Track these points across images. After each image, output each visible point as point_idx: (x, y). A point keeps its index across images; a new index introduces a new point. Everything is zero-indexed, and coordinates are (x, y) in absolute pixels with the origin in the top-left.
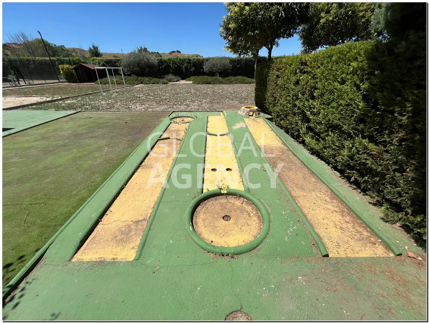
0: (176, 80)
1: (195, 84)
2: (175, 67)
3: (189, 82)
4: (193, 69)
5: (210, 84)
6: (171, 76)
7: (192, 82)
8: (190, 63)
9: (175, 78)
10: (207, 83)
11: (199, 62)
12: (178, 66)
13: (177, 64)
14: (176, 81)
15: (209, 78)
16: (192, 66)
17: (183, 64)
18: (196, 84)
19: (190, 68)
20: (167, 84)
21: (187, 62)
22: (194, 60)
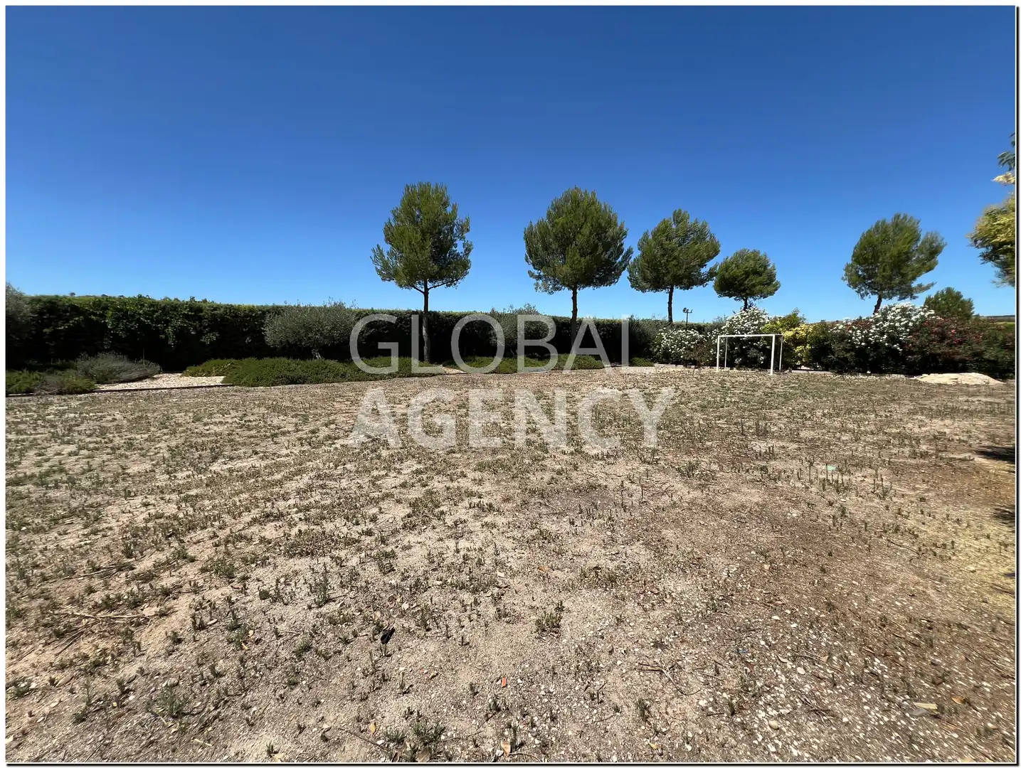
0: (135, 375)
1: (240, 385)
2: (127, 330)
3: (204, 381)
4: (210, 338)
5: (303, 383)
6: (108, 362)
7: (218, 380)
8: (200, 319)
9: (136, 368)
10: (293, 381)
11: (236, 316)
12: (145, 327)
13: (138, 321)
14: (140, 379)
15: (297, 366)
16: (205, 327)
17: (167, 322)
18: (245, 384)
19: (200, 334)
20: (92, 391)
21: (187, 317)
22: (215, 309)
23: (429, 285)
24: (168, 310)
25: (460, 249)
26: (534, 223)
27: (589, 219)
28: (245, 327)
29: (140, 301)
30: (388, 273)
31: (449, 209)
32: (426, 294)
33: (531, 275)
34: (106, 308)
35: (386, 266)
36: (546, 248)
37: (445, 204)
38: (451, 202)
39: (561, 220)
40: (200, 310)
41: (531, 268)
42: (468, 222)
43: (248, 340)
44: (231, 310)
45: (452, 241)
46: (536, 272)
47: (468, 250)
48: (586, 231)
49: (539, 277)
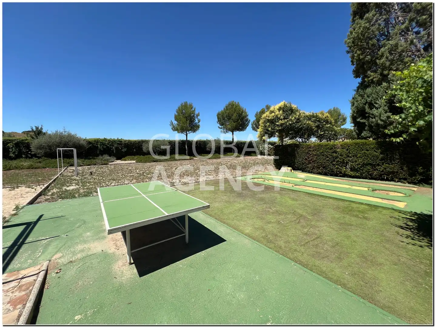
2: (104, 148)
3: (130, 162)
4: (124, 150)
6: (106, 157)
8: (122, 144)
9: (112, 158)
11: (131, 143)
12: (108, 147)
13: (106, 145)
16: (123, 147)
17: (113, 145)
18: (143, 162)
19: (122, 149)
20: (107, 164)
21: (118, 144)
22: (125, 141)
23: (188, 133)
24: (113, 142)
25: (197, 121)
26: (220, 111)
27: (236, 111)
28: (134, 146)
29: (105, 140)
30: (175, 129)
31: (193, 109)
32: (187, 135)
33: (219, 127)
34: (98, 142)
35: (174, 127)
36: (224, 119)
37: (192, 108)
38: (194, 107)
39: (228, 111)
40: (121, 142)
41: (219, 125)
42: (199, 113)
43: (135, 150)
44: (129, 141)
45: (194, 119)
46: (220, 127)
47: (199, 121)
48: (235, 115)
49: (221, 128)
